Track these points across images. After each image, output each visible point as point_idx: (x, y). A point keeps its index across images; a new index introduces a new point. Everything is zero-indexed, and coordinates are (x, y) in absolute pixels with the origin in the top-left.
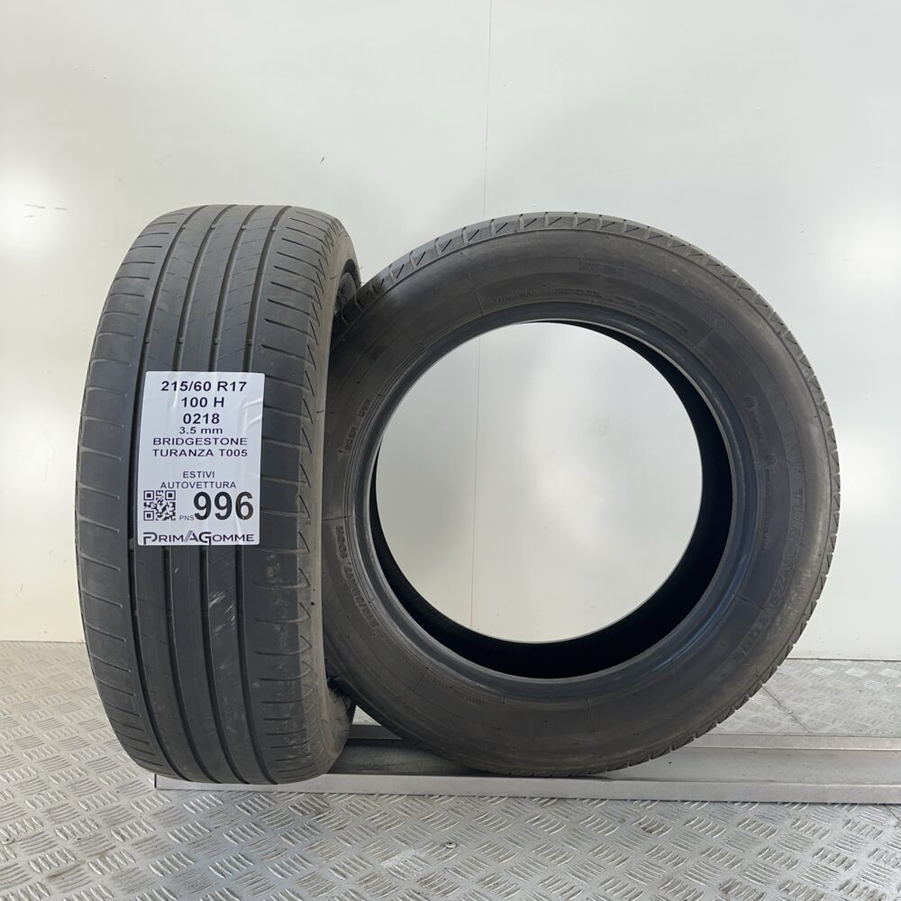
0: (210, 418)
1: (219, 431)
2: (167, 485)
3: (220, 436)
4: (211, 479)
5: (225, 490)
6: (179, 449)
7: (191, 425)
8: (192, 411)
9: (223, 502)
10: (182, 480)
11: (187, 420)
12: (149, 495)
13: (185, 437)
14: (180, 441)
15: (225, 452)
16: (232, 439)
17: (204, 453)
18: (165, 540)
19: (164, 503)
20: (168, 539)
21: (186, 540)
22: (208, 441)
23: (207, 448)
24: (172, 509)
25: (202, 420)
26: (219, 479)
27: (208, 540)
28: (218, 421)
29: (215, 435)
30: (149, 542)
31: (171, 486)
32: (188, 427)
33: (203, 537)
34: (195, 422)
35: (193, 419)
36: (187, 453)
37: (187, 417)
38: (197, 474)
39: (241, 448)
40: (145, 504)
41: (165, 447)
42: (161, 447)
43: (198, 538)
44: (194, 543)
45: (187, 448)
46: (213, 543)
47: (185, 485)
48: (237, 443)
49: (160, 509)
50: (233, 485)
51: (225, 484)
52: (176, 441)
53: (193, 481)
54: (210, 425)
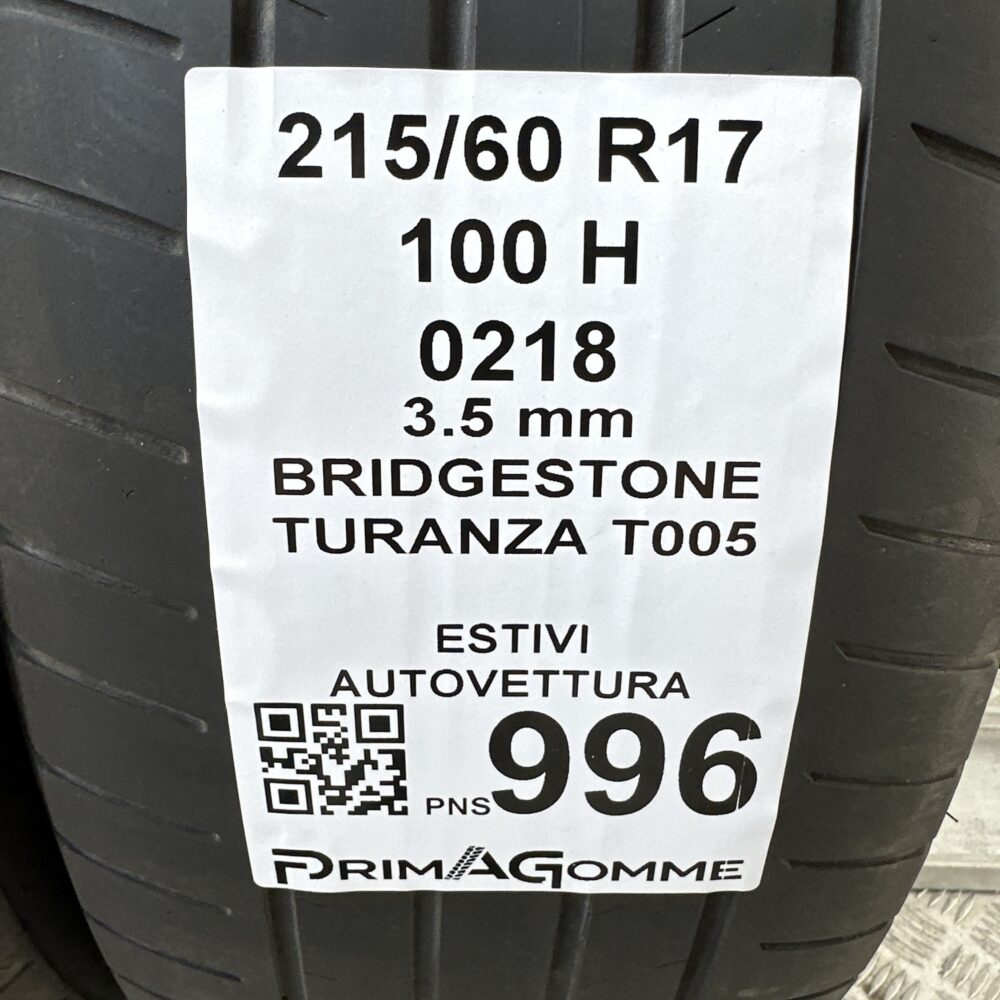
0: (566, 349)
1: (617, 422)
2: (361, 684)
3: (619, 449)
4: (572, 657)
5: (640, 705)
6: (410, 514)
7: (464, 386)
8: (465, 306)
9: (624, 749)
10: (435, 661)
11: (441, 359)
12: (279, 723)
13: (436, 451)
14: (411, 478)
15: (643, 536)
16: (684, 469)
17: (541, 538)
18: (366, 874)
19: (355, 752)
20: (378, 872)
21: (457, 872)
22: (556, 477)
23: (550, 513)
24: (391, 775)
25: (524, 359)
26: (608, 658)
27: (548, 875)
28: (609, 365)
29: (595, 446)
30: (298, 881)
31: (381, 685)
32: (449, 398)
33: (528, 867)
34: (484, 372)
35: (475, 352)
36: (454, 540)
37: (441, 342)
38: (503, 638)
39: (724, 512)
40: (266, 755)
41: (339, 507)
42: (311, 506)
43: (505, 869)
44: (489, 884)
45: (449, 513)
46: (569, 885)
47: (447, 683)
48: (706, 491)
49: (336, 773)
50: (677, 685)
51: (641, 682)
52: (389, 476)
53: (482, 666)
54: (569, 392)
